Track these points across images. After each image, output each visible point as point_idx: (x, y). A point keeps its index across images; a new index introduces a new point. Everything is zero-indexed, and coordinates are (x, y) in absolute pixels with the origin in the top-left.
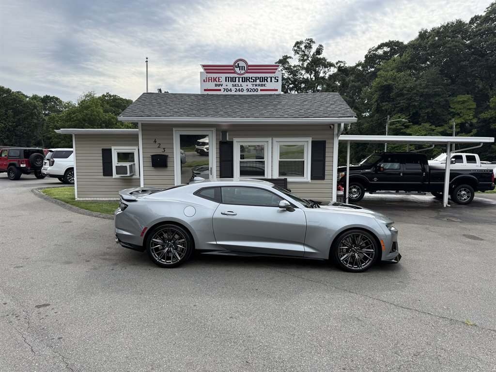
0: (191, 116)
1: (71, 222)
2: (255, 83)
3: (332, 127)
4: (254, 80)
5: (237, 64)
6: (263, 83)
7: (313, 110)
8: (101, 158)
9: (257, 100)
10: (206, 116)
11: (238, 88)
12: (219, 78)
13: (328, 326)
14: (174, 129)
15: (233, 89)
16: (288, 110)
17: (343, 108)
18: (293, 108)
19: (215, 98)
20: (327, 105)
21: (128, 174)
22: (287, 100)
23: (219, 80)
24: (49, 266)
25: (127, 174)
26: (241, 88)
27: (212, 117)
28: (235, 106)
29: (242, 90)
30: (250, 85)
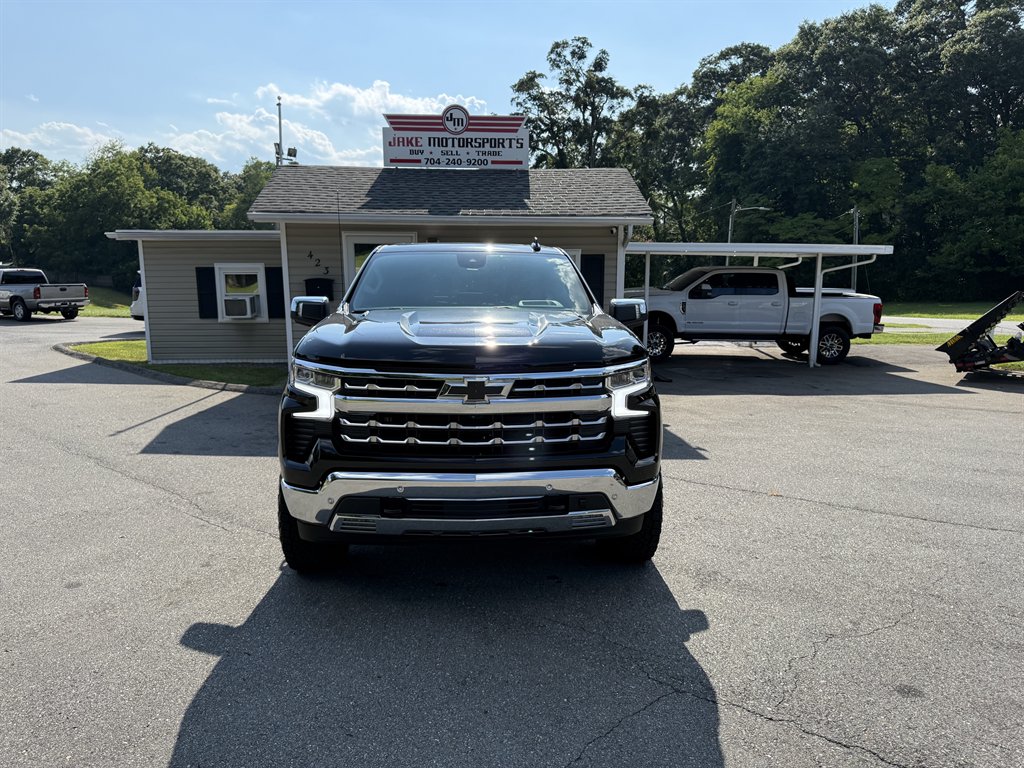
2: (481, 149)
3: (614, 230)
4: (480, 143)
5: (448, 115)
6: (496, 149)
8: (195, 285)
9: (487, 180)
11: (451, 158)
12: (416, 139)
14: (344, 234)
15: (443, 159)
17: (633, 200)
19: (412, 176)
20: (605, 193)
21: (249, 315)
22: (538, 182)
23: (417, 142)
25: (245, 314)
26: (456, 158)
28: (449, 193)
29: (459, 162)
30: (472, 153)
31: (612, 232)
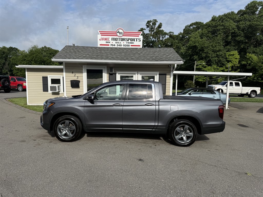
0: (93, 59)
1: (25, 117)
2: (128, 42)
3: (170, 66)
4: (127, 40)
5: (118, 31)
6: (132, 42)
7: (160, 57)
8: (42, 82)
9: (129, 51)
10: (101, 59)
11: (118, 44)
12: (108, 38)
13: (173, 177)
14: (83, 66)
15: (116, 44)
16: (146, 57)
17: (176, 56)
18: (149, 56)
19: (106, 49)
20: (167, 54)
22: (145, 51)
23: (108, 39)
24: (12, 143)
25: (56, 91)
26: (120, 44)
27: (105, 59)
28: (117, 54)
29: (121, 45)
30: (125, 43)
31: (169, 66)
